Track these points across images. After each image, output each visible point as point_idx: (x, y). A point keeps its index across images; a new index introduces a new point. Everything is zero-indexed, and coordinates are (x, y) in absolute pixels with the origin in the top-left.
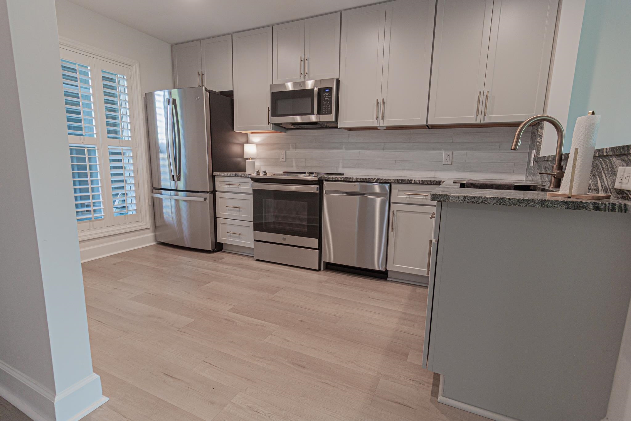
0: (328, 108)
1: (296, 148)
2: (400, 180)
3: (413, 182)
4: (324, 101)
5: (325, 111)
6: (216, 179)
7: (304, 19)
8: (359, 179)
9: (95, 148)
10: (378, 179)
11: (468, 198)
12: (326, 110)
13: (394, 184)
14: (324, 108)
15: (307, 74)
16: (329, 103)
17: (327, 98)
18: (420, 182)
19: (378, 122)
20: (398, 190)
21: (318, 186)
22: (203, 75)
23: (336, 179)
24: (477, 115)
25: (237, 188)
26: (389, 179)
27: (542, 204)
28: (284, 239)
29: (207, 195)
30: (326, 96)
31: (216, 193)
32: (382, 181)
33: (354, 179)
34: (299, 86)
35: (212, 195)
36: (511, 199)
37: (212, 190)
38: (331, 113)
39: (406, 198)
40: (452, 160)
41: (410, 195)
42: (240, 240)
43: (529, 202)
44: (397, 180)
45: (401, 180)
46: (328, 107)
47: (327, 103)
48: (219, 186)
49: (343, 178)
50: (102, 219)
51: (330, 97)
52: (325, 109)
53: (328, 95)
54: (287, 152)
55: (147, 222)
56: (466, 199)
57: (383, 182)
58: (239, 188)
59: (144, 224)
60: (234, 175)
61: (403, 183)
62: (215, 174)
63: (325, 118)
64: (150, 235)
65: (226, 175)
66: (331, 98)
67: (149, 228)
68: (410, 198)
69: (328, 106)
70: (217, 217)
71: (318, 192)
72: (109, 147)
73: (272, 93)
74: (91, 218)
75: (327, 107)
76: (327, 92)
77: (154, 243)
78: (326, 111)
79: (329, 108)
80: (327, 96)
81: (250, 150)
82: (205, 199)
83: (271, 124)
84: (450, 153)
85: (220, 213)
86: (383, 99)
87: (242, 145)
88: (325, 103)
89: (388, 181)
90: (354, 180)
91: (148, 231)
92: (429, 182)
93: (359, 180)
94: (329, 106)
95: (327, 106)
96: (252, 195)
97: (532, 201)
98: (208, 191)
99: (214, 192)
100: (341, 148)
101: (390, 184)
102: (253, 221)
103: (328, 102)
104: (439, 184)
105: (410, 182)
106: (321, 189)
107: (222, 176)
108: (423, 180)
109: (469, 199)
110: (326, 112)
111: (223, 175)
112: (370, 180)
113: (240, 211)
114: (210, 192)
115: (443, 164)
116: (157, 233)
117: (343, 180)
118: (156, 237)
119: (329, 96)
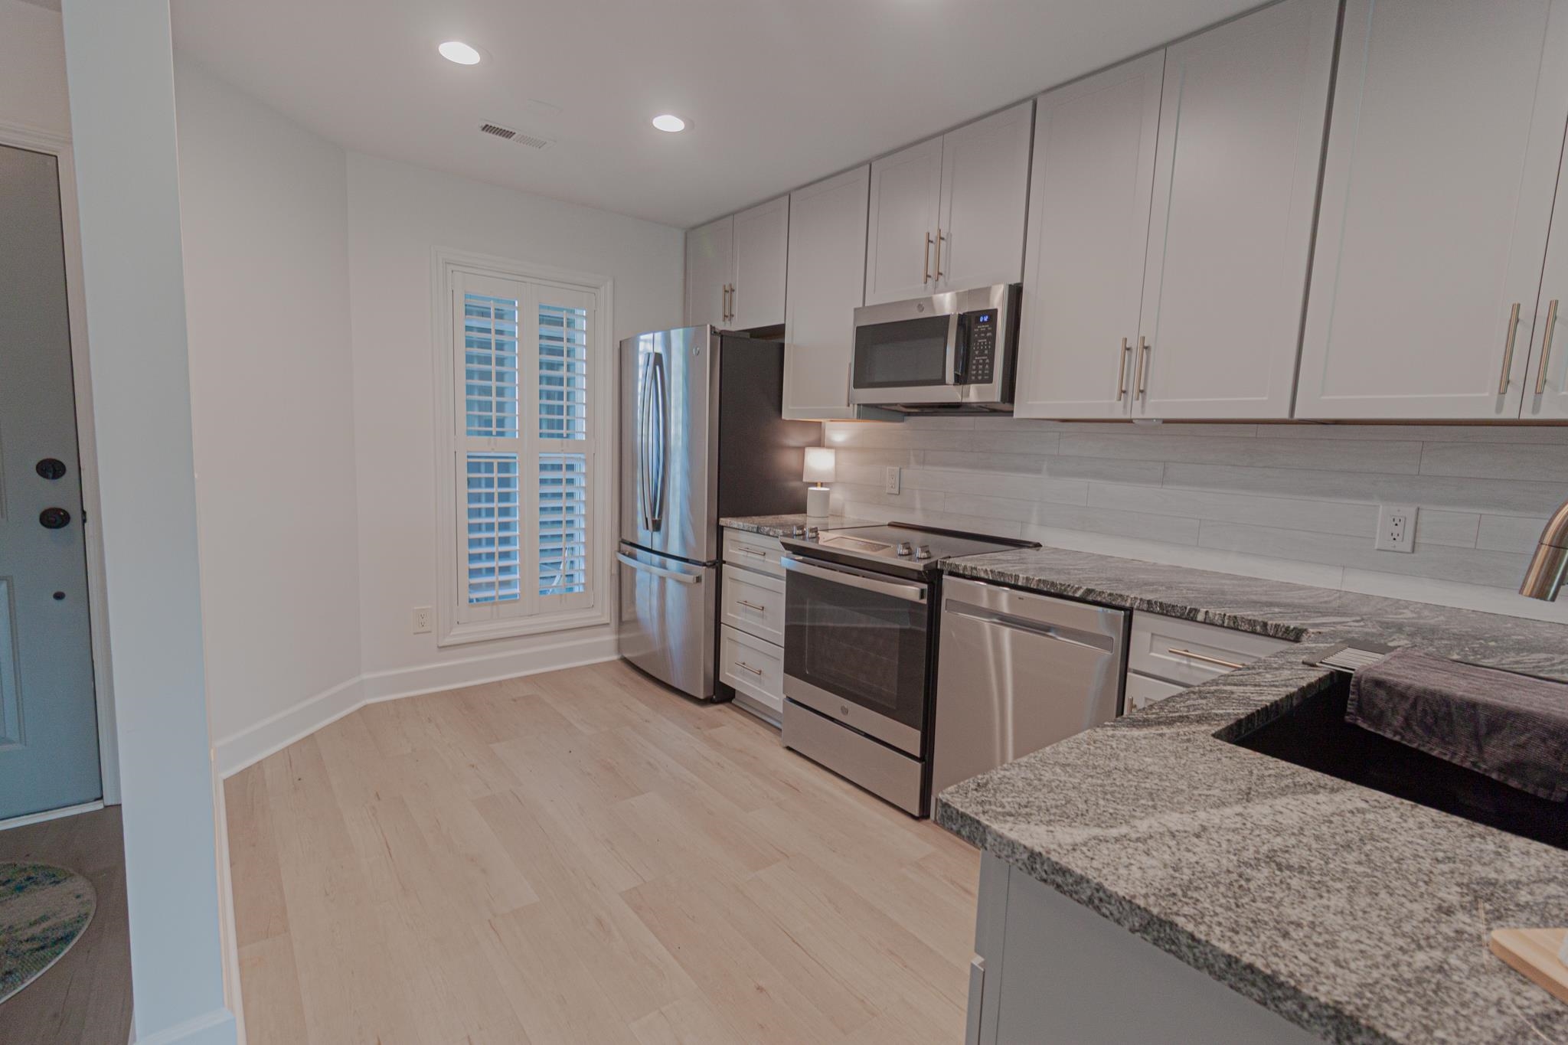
0: (984, 367)
1: (924, 462)
2: (1156, 602)
3: (1200, 617)
4: (976, 346)
5: (977, 375)
6: (726, 533)
7: (942, 133)
8: (1034, 582)
9: (515, 458)
10: (1089, 591)
11: (1042, 864)
12: (980, 372)
13: (1140, 612)
14: (974, 367)
15: (941, 278)
16: (986, 352)
17: (983, 338)
18: (1226, 621)
19: (1125, 407)
20: (1153, 634)
21: (925, 586)
22: (733, 291)
23: (975, 573)
24: (1502, 392)
25: (760, 560)
26: (1121, 596)
27: (1338, 1030)
28: (845, 711)
29: (701, 570)
30: (980, 332)
31: (723, 565)
32: (1099, 599)
33: (1021, 579)
34: (916, 308)
35: (713, 571)
36: (1199, 941)
37: (714, 557)
38: (990, 381)
39: (1179, 664)
40: (1415, 537)
41: (1192, 659)
42: (760, 687)
43: (1279, 993)
44: (1149, 602)
45: (1161, 603)
46: (984, 364)
47: (982, 354)
48: (730, 552)
49: (992, 571)
50: (516, 601)
51: (989, 336)
52: (977, 369)
53: (986, 332)
54: (905, 472)
55: (604, 610)
56: (1038, 866)
57: (1104, 601)
58: (764, 561)
59: (600, 614)
60: (755, 530)
61: (1166, 615)
62: (723, 521)
63: (973, 394)
64: (609, 637)
65: (741, 528)
66: (993, 339)
67: (608, 624)
68: (1189, 666)
69: (984, 360)
70: (722, 621)
71: (925, 601)
72: (541, 455)
73: (858, 328)
74: (493, 598)
75: (981, 364)
76: (984, 322)
77: (615, 657)
78: (980, 375)
79: (987, 366)
80: (983, 332)
81: (819, 462)
82: (698, 579)
83: (856, 406)
84: (1409, 511)
85: (727, 615)
86: (1144, 338)
87: (801, 449)
88: (977, 352)
89: (1119, 602)
90: (1020, 584)
91: (607, 629)
92: (1258, 628)
93: (1033, 586)
94: (987, 361)
95: (981, 361)
96: (785, 582)
97: (1290, 993)
98: (705, 561)
99: (717, 564)
100: (1038, 471)
101: (1129, 613)
102: (783, 646)
103: (983, 350)
104: (1297, 640)
105: (1191, 615)
106: (934, 593)
107: (734, 528)
108: (1235, 617)
109: (1046, 867)
110: (980, 378)
111: (735, 526)
112: (1065, 590)
113: (763, 616)
114: (709, 564)
115: (1376, 547)
116: (623, 636)
117: (991, 578)
118: (620, 646)
119: (988, 334)
